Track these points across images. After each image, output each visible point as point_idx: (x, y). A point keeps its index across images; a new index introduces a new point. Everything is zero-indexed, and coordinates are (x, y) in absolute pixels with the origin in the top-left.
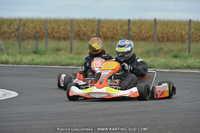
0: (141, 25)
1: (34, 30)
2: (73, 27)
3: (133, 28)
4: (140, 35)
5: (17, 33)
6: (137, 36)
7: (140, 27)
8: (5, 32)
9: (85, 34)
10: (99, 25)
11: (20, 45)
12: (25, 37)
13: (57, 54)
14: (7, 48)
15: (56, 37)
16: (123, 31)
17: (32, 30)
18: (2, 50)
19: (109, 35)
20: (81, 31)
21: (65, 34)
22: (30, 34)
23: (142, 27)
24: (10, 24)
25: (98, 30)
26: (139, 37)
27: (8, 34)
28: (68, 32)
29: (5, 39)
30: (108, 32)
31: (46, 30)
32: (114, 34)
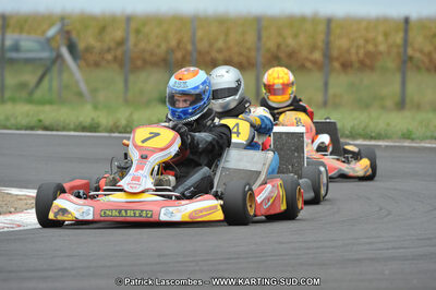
1: (164, 45)
3: (418, 40)
5: (119, 52)
6: (426, 60)
9: (291, 55)
10: (328, 32)
11: (126, 81)
12: (139, 63)
14: (94, 91)
16: (391, 46)
17: (159, 46)
18: (80, 94)
19: (354, 58)
20: (283, 48)
21: (240, 54)
22: (152, 54)
24: (103, 30)
25: (328, 44)
26: (431, 61)
28: (248, 49)
29: (88, 65)
30: (353, 51)
32: (368, 54)
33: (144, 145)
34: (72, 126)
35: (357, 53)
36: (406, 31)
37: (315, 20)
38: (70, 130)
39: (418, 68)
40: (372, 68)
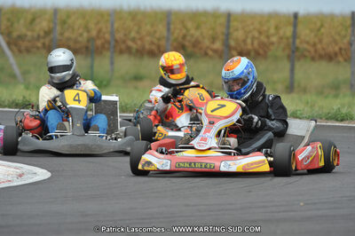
0: (322, 26)
1: (85, 35)
2: (172, 27)
3: (304, 32)
4: (319, 46)
6: (312, 50)
7: (319, 30)
8: (20, 37)
9: (196, 44)
10: (228, 27)
13: (136, 88)
14: (25, 73)
15: (134, 51)
16: (281, 38)
17: (81, 35)
18: (14, 76)
19: (249, 47)
20: (188, 38)
21: (152, 43)
23: (323, 30)
24: (33, 20)
26: (316, 51)
27: (29, 41)
28: (159, 39)
29: (21, 51)
30: (249, 41)
31: (112, 34)
32: (262, 45)
33: (214, 113)
34: (6, 103)
35: (252, 44)
36: (295, 25)
37: (215, 15)
38: (5, 107)
39: (305, 56)
40: (265, 56)
